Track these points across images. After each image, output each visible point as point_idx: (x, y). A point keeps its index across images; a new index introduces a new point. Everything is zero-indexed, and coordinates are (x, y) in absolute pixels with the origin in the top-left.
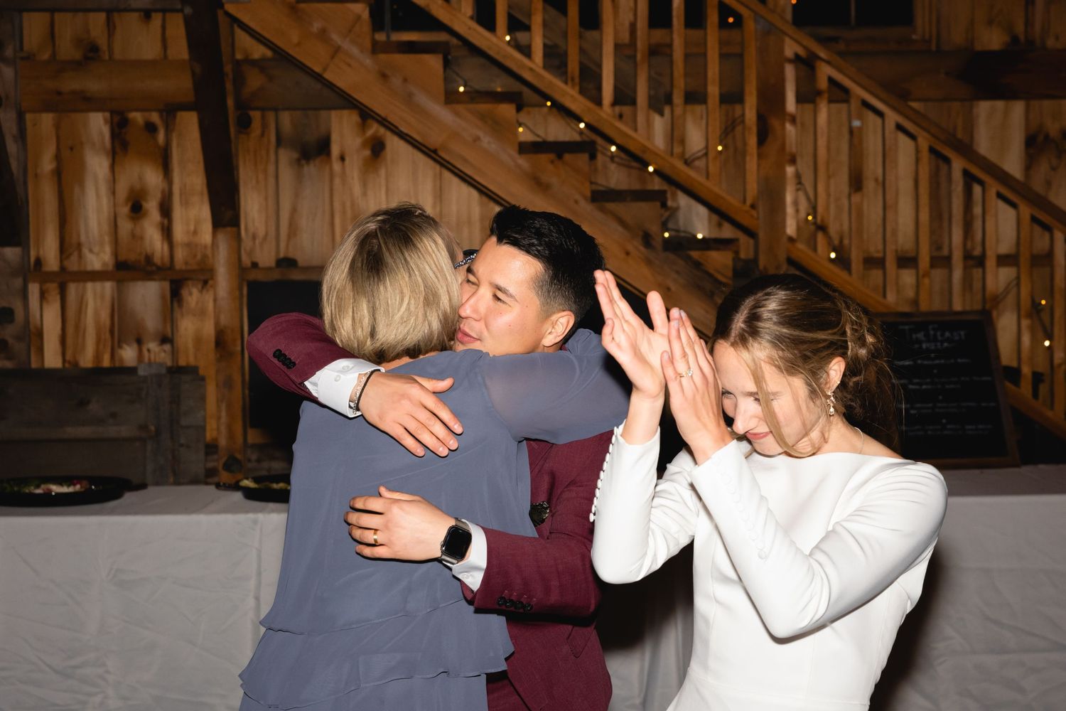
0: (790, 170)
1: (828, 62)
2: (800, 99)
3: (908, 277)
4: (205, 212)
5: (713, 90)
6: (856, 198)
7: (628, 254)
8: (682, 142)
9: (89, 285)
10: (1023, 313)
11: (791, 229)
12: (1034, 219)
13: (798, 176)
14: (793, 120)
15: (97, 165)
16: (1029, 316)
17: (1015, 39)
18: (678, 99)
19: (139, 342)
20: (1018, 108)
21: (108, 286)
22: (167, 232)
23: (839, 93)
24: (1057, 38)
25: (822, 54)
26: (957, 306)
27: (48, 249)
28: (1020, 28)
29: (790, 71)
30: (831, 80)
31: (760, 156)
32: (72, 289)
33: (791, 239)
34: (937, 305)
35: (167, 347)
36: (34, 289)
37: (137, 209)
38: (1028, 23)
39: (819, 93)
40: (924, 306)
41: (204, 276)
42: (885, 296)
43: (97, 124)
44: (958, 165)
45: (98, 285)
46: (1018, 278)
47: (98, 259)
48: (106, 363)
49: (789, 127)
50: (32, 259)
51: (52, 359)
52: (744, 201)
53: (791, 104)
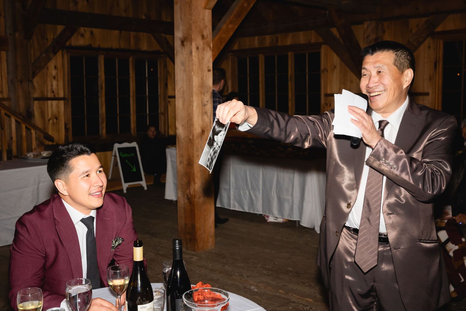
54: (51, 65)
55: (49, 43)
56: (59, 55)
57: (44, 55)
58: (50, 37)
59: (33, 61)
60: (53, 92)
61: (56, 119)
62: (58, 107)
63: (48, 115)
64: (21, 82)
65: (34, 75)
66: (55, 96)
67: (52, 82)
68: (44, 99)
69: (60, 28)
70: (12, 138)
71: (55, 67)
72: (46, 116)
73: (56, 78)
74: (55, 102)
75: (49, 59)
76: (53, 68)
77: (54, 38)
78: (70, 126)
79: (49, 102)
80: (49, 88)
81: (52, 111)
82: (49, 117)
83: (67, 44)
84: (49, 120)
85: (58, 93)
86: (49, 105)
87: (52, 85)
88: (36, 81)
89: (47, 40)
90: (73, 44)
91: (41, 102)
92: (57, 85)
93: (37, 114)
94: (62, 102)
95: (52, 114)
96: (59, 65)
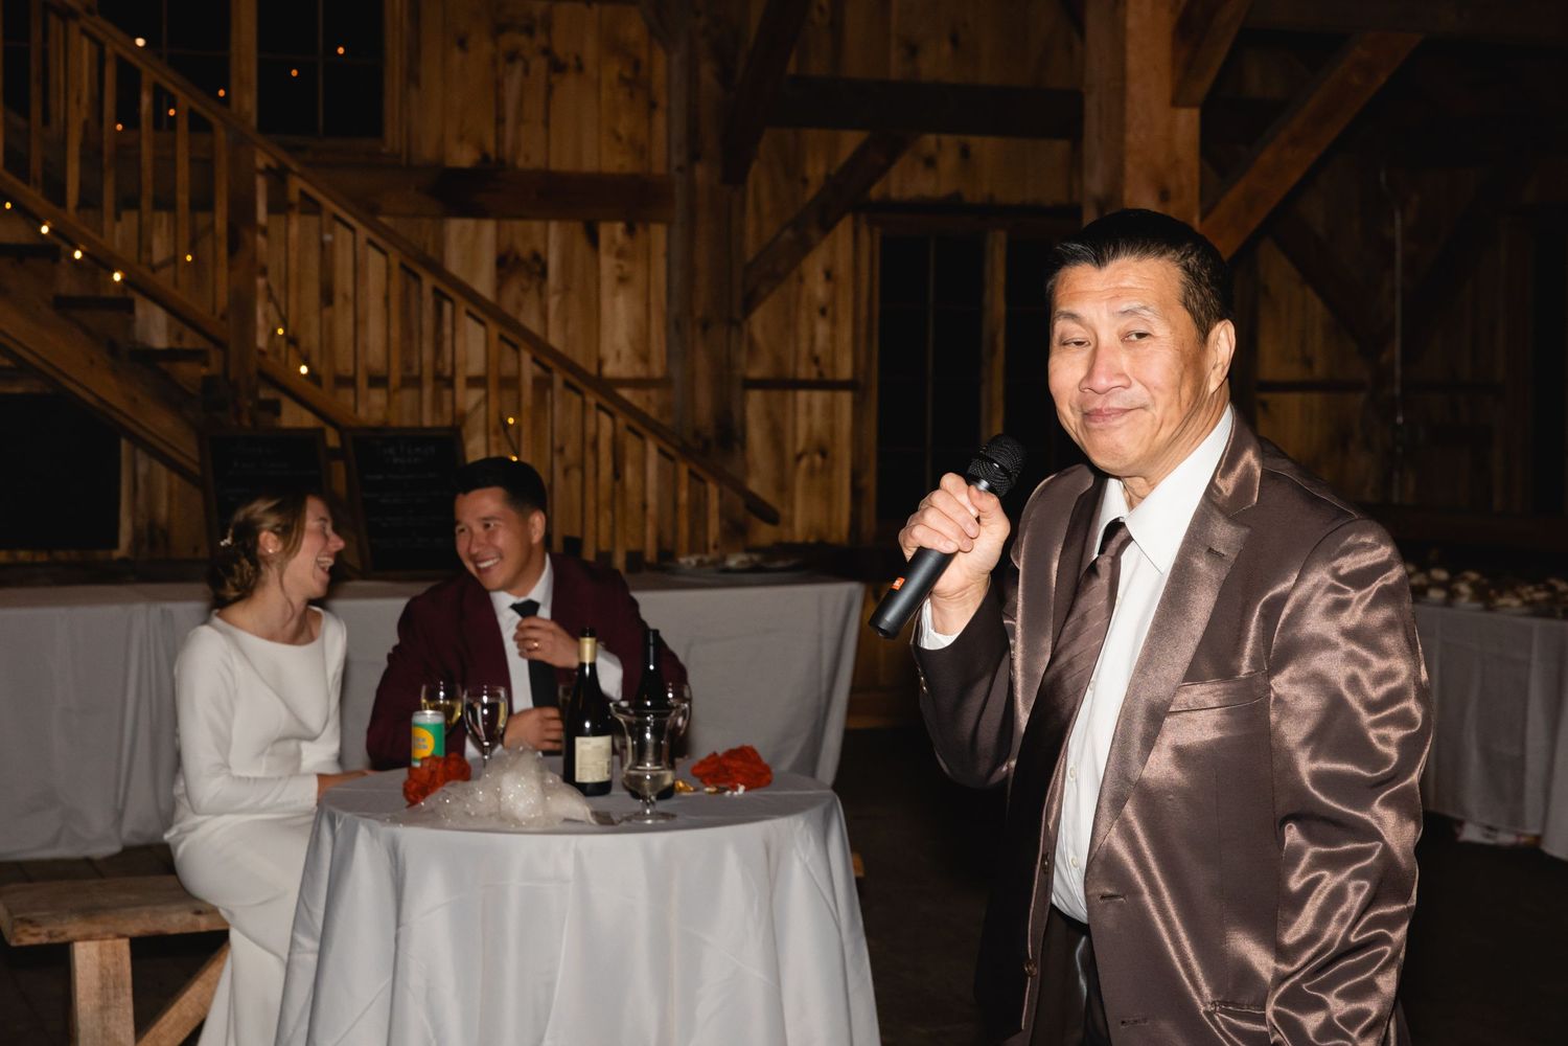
0: (261, 282)
1: (301, 176)
2: (272, 209)
3: (378, 397)
5: (183, 198)
6: (327, 312)
7: (92, 362)
8: (150, 250)
10: (491, 430)
11: (262, 342)
12: (502, 338)
13: (268, 287)
14: (265, 232)
16: (497, 432)
17: (485, 157)
18: (146, 204)
20: (489, 227)
23: (311, 206)
24: (527, 158)
25: (294, 167)
26: (427, 422)
28: (490, 146)
30: (303, 193)
31: (231, 268)
33: (262, 353)
34: (407, 422)
38: (499, 141)
39: (290, 206)
40: (395, 423)
42: (356, 410)
44: (428, 282)
46: (487, 397)
49: (260, 239)
52: (214, 313)
53: (262, 215)
54: (813, 267)
55: (811, 192)
56: (844, 229)
57: (788, 234)
58: (816, 170)
59: (750, 256)
60: (816, 360)
61: (824, 454)
62: (830, 411)
63: (795, 439)
64: (705, 327)
65: (750, 303)
66: (820, 374)
67: (812, 327)
68: (782, 384)
69: (851, 141)
70: (644, 506)
71: (829, 275)
72: (789, 446)
73: (830, 311)
74: (819, 397)
75: (805, 247)
76: (821, 277)
77: (828, 177)
78: (870, 481)
79: (802, 395)
80: (804, 346)
81: (810, 428)
82: (800, 447)
83: (875, 192)
84: (799, 458)
85: (833, 366)
86: (802, 407)
87: (813, 339)
88: (760, 321)
89: (805, 181)
90: (894, 194)
91: (775, 394)
92: (832, 338)
93: (756, 434)
94: (845, 398)
95: (809, 437)
96: (843, 269)
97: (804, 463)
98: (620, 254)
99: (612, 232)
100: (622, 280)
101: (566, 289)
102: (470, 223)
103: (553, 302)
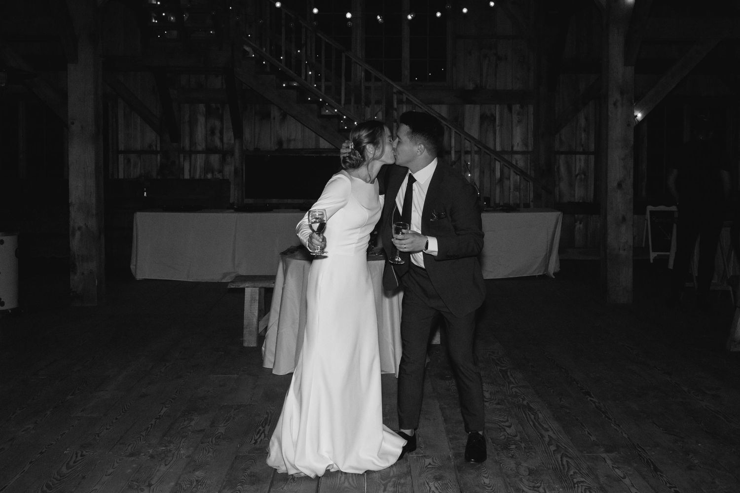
4: (231, 134)
5: (373, 102)
9: (198, 155)
14: (396, 110)
15: (201, 119)
17: (477, 86)
18: (363, 103)
19: (213, 173)
20: (478, 107)
21: (204, 155)
22: (221, 139)
24: (490, 86)
25: (405, 91)
27: (187, 143)
28: (478, 83)
29: (395, 97)
30: (407, 99)
32: (193, 156)
35: (221, 174)
36: (182, 156)
37: (213, 132)
38: (481, 81)
41: (232, 153)
43: (202, 107)
45: (201, 155)
47: (201, 147)
48: (203, 177)
50: (182, 146)
51: (187, 176)
53: (395, 106)
54: (581, 116)
55: (581, 93)
56: (591, 104)
57: (572, 107)
58: (583, 86)
60: (582, 146)
61: (585, 175)
62: (587, 161)
63: (576, 170)
65: (559, 128)
66: (584, 150)
67: (581, 135)
68: (571, 153)
71: (587, 119)
72: (573, 172)
73: (587, 130)
74: (583, 157)
75: (578, 110)
76: (584, 119)
77: (586, 89)
79: (578, 156)
80: (578, 141)
81: (580, 166)
82: (577, 172)
85: (588, 147)
86: (577, 160)
87: (581, 139)
88: (564, 132)
89: (579, 90)
91: (569, 156)
92: (588, 138)
93: (563, 169)
94: (592, 157)
95: (580, 169)
96: (591, 116)
97: (578, 177)
98: (518, 114)
99: (516, 107)
100: (519, 122)
101: (501, 125)
102: (473, 106)
103: (498, 128)
